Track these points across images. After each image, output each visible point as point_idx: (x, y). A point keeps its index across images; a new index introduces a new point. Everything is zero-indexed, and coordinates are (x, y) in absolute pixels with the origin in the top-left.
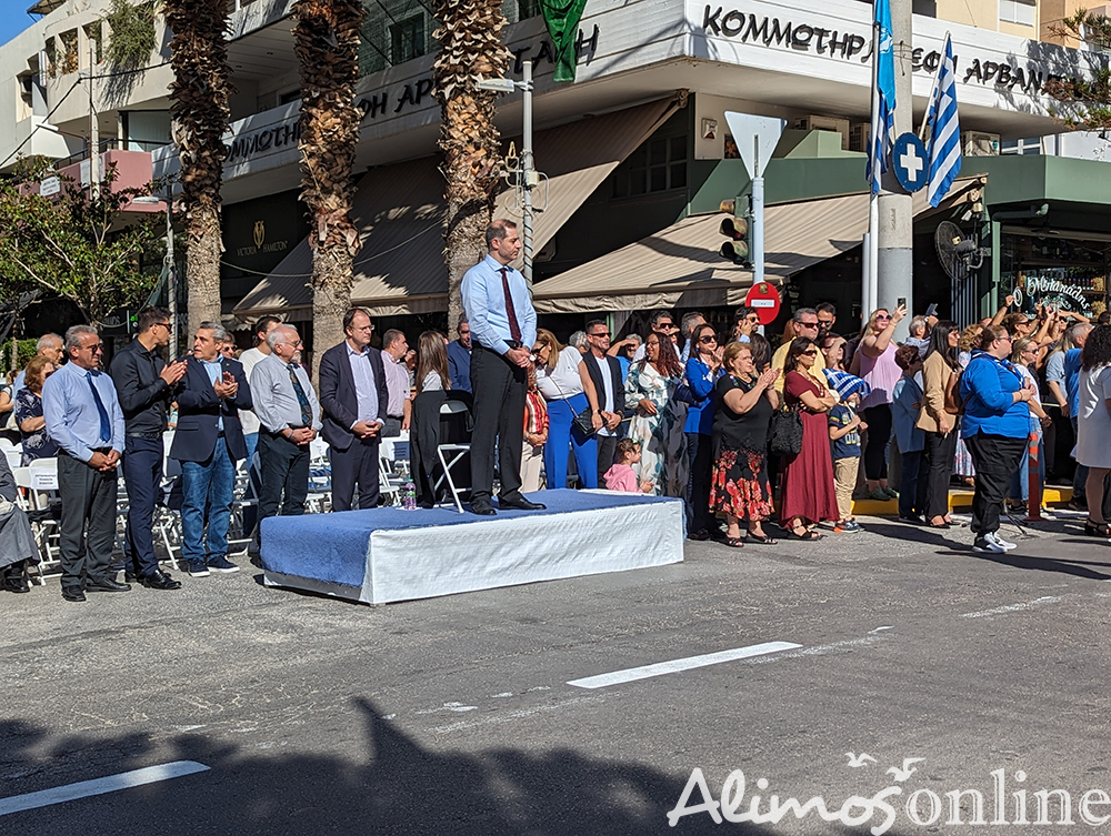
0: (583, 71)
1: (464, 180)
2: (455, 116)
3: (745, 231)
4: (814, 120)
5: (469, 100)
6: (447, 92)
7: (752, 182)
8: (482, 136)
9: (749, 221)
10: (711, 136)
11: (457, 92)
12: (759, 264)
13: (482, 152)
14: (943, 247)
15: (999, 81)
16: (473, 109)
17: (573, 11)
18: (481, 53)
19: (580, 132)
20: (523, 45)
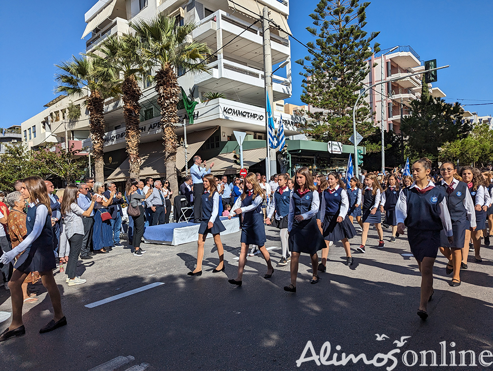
0: (195, 122)
1: (169, 146)
2: (166, 132)
4: (247, 132)
5: (170, 128)
6: (164, 126)
8: (173, 136)
10: (224, 136)
11: (167, 126)
13: (173, 140)
14: (279, 160)
15: (285, 124)
16: (171, 130)
17: (192, 108)
18: (172, 117)
19: (194, 135)
20: (180, 115)
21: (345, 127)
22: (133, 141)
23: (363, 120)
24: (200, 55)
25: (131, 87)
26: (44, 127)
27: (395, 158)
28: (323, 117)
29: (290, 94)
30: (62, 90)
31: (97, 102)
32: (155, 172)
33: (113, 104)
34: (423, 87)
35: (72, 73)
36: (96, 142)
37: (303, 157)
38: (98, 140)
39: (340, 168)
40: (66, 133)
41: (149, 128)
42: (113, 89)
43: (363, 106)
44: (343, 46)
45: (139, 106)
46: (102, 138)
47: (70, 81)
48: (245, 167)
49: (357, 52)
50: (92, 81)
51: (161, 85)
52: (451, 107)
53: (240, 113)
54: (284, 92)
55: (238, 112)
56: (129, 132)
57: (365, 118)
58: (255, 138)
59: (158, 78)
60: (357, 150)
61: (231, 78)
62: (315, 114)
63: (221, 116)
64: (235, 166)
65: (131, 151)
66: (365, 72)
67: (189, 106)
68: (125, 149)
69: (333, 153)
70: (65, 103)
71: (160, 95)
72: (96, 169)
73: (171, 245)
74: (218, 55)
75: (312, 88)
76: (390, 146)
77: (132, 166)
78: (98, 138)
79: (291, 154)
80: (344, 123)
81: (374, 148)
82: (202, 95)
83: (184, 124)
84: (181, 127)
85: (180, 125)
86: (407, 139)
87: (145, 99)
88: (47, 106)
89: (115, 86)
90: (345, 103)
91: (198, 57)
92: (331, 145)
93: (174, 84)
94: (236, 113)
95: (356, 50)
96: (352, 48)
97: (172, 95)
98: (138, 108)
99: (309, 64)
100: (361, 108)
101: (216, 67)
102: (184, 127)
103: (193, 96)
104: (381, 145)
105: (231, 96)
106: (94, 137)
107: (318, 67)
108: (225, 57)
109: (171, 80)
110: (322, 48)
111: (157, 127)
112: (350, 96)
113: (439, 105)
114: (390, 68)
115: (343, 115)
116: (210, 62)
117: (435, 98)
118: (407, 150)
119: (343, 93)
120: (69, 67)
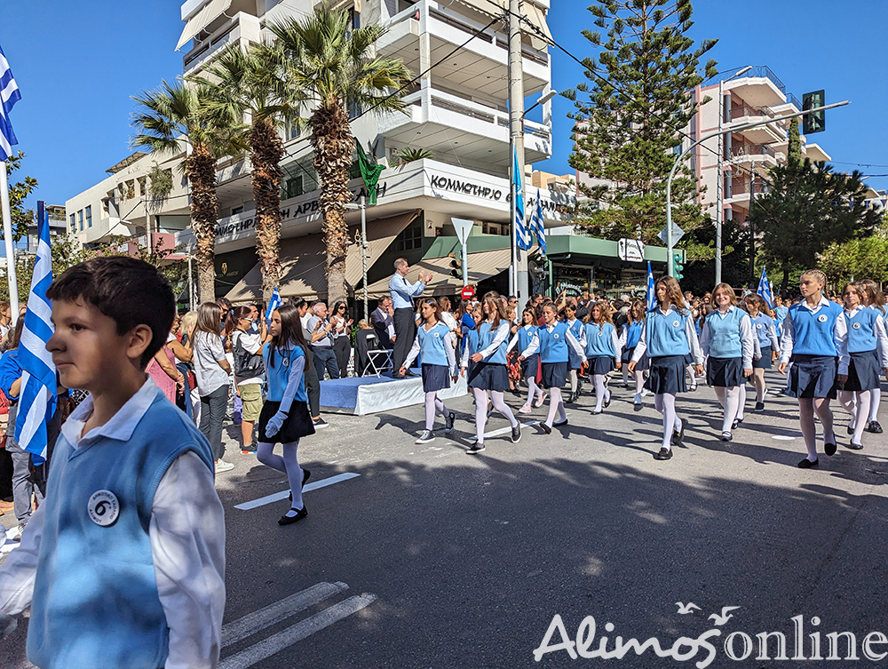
0: (381, 201)
1: (333, 244)
2: (330, 219)
3: (460, 265)
5: (335, 212)
6: (326, 209)
7: (462, 245)
8: (341, 227)
10: (430, 227)
11: (331, 209)
12: (466, 277)
13: (342, 233)
16: (337, 216)
17: (376, 175)
18: (340, 193)
19: (378, 225)
20: (353, 189)
21: (649, 213)
22: (268, 235)
23: (681, 200)
24: (391, 80)
25: (266, 137)
26: (107, 209)
27: (737, 272)
28: (608, 195)
29: (550, 153)
30: (143, 143)
31: (204, 165)
32: (309, 290)
33: (231, 168)
34: (790, 142)
35: (160, 112)
36: (202, 235)
37: (574, 266)
38: (206, 232)
39: (638, 289)
40: (148, 219)
41: (297, 212)
42: (234, 142)
43: (682, 176)
44: (650, 65)
45: (279, 172)
46: (212, 230)
47: (157, 126)
48: (472, 282)
49: (675, 77)
50: (197, 127)
51: (321, 135)
52: (844, 179)
53: (461, 185)
54: (539, 149)
55: (456, 184)
56: (261, 218)
57: (686, 197)
58: (484, 232)
59: (316, 122)
60: (672, 256)
61: (444, 124)
62: (593, 189)
63: (428, 191)
64: (452, 281)
65: (264, 253)
66: (687, 113)
67: (370, 173)
68: (254, 249)
69: (628, 259)
70: (145, 166)
71: (320, 153)
72: (202, 283)
73: (353, 415)
74: (422, 82)
75: (591, 143)
76: (730, 249)
77: (266, 279)
78: (206, 229)
79: (553, 261)
80: (647, 207)
81: (701, 252)
82: (391, 152)
83: (362, 206)
84: (355, 210)
85: (354, 206)
86: (761, 236)
87: (290, 160)
88: (111, 171)
89: (236, 136)
90: (652, 170)
91: (388, 84)
92: (624, 245)
93: (344, 133)
94: (452, 185)
95: (672, 72)
96: (665, 69)
97: (342, 152)
98: (277, 176)
99: (584, 99)
100: (680, 180)
101: (418, 103)
102: (362, 209)
103: (374, 155)
104: (714, 246)
105: (442, 155)
106: (199, 226)
107: (601, 104)
108: (434, 86)
109: (339, 126)
110: (611, 69)
111: (310, 210)
112: (660, 157)
113: (821, 175)
114: (729, 108)
115: (645, 191)
116: (408, 94)
117: (815, 163)
118: (760, 258)
119: (647, 152)
120: (156, 100)
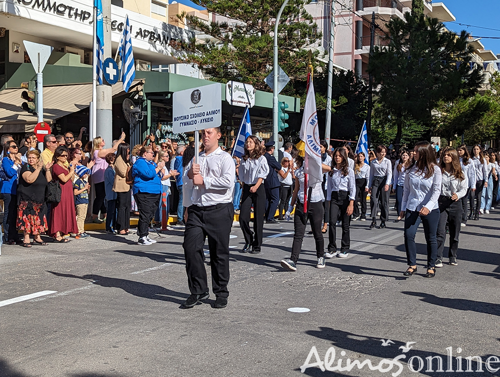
3: (33, 98)
4: (67, 48)
7: (37, 75)
9: (36, 93)
12: (41, 113)
14: (126, 110)
52: (454, 38)
55: (46, 3)
76: (344, 100)
79: (152, 101)
86: (378, 90)
92: (232, 89)
